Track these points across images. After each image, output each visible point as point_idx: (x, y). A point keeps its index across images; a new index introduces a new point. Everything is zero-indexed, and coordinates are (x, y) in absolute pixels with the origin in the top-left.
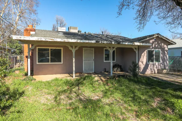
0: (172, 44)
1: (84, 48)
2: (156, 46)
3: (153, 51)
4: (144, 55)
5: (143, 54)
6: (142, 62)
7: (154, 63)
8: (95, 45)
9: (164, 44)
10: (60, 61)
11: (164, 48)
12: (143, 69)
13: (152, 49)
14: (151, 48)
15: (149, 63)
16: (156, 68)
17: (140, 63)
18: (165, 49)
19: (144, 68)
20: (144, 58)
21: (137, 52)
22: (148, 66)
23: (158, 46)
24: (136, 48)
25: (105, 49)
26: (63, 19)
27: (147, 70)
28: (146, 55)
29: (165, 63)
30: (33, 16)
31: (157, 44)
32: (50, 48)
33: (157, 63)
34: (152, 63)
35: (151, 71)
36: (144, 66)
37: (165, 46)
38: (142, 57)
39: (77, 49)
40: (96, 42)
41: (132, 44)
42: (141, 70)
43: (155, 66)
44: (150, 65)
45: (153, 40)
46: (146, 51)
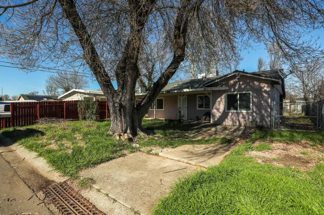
1: (178, 97)
3: (237, 95)
5: (219, 99)
6: (218, 110)
7: (239, 111)
9: (260, 83)
10: (162, 108)
11: (262, 88)
12: (218, 117)
13: (234, 91)
14: (232, 90)
18: (263, 90)
19: (221, 117)
21: (211, 98)
22: (228, 115)
23: (245, 87)
25: (198, 96)
27: (226, 120)
28: (223, 100)
29: (263, 112)
31: (242, 84)
33: (244, 112)
34: (235, 111)
35: (233, 122)
36: (220, 114)
42: (216, 119)
43: (241, 116)
44: (230, 114)
46: (224, 95)
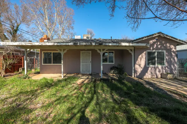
0: (182, 44)
2: (159, 46)
3: (155, 52)
4: (142, 57)
5: (140, 56)
6: (140, 65)
7: (156, 66)
9: (170, 45)
10: (61, 63)
11: (171, 49)
12: (140, 72)
13: (153, 50)
14: (151, 48)
15: (148, 66)
16: (159, 71)
17: (137, 66)
18: (172, 50)
19: (142, 72)
20: (142, 61)
21: (133, 54)
22: (148, 70)
23: (161, 47)
27: (147, 74)
28: (144, 57)
29: (172, 67)
31: (159, 45)
32: (52, 52)
33: (160, 66)
34: (154, 66)
35: (152, 75)
36: (142, 69)
37: (172, 46)
38: (139, 59)
40: (74, 44)
41: (117, 44)
42: (138, 74)
43: (157, 70)
44: (150, 69)
45: (154, 40)
46: (145, 52)
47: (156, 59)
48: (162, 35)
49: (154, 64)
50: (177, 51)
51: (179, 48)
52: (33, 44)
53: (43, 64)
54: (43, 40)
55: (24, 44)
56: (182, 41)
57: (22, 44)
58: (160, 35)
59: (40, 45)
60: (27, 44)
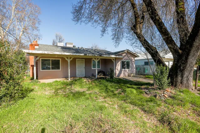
0: (137, 57)
1: (77, 59)
2: (127, 58)
3: (125, 61)
4: (119, 64)
6: (118, 69)
8: (85, 57)
11: (132, 60)
14: (123, 59)
16: (127, 73)
17: (116, 70)
20: (119, 66)
21: (114, 62)
22: (122, 72)
24: (113, 59)
26: (62, 36)
27: (121, 75)
30: (35, 32)
32: (51, 59)
33: (127, 69)
35: (124, 75)
36: (119, 72)
37: (133, 58)
38: (117, 66)
39: (71, 59)
40: (85, 55)
41: (109, 56)
45: (125, 54)
46: (120, 61)
47: (126, 66)
48: (129, 51)
49: (125, 68)
50: (135, 60)
51: (136, 59)
52: (55, 53)
53: (41, 70)
54: (33, 46)
55: (47, 53)
56: (137, 55)
57: (45, 53)
58: (128, 51)
59: (61, 54)
60: (49, 53)
